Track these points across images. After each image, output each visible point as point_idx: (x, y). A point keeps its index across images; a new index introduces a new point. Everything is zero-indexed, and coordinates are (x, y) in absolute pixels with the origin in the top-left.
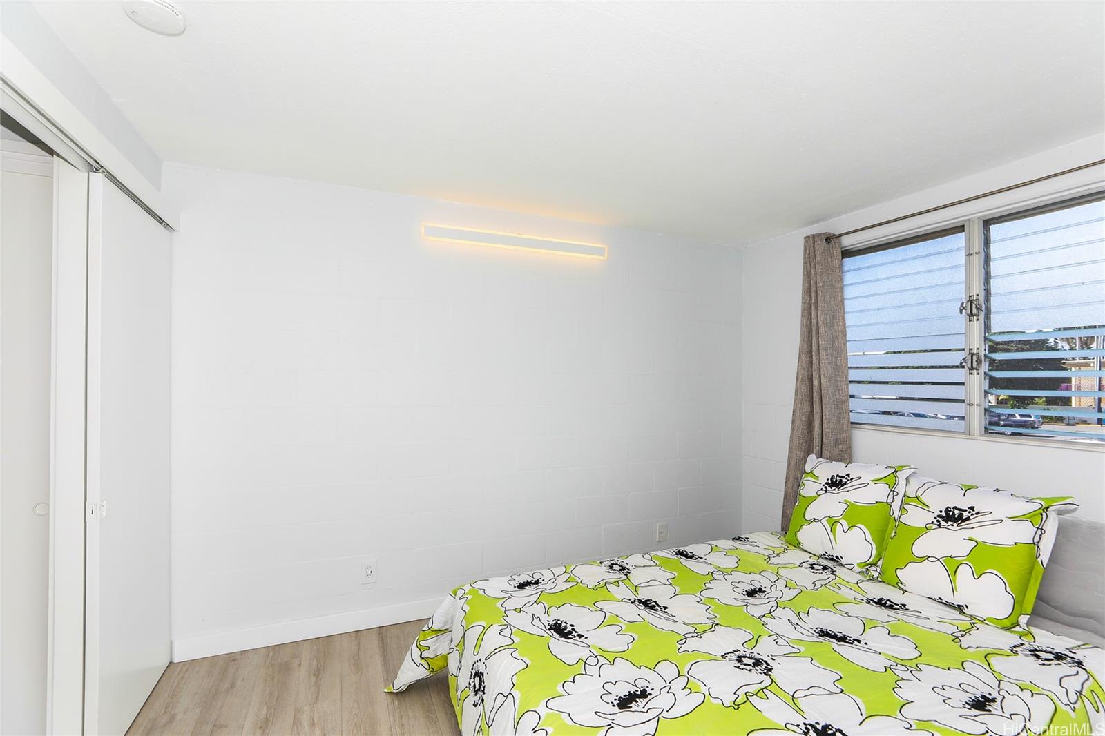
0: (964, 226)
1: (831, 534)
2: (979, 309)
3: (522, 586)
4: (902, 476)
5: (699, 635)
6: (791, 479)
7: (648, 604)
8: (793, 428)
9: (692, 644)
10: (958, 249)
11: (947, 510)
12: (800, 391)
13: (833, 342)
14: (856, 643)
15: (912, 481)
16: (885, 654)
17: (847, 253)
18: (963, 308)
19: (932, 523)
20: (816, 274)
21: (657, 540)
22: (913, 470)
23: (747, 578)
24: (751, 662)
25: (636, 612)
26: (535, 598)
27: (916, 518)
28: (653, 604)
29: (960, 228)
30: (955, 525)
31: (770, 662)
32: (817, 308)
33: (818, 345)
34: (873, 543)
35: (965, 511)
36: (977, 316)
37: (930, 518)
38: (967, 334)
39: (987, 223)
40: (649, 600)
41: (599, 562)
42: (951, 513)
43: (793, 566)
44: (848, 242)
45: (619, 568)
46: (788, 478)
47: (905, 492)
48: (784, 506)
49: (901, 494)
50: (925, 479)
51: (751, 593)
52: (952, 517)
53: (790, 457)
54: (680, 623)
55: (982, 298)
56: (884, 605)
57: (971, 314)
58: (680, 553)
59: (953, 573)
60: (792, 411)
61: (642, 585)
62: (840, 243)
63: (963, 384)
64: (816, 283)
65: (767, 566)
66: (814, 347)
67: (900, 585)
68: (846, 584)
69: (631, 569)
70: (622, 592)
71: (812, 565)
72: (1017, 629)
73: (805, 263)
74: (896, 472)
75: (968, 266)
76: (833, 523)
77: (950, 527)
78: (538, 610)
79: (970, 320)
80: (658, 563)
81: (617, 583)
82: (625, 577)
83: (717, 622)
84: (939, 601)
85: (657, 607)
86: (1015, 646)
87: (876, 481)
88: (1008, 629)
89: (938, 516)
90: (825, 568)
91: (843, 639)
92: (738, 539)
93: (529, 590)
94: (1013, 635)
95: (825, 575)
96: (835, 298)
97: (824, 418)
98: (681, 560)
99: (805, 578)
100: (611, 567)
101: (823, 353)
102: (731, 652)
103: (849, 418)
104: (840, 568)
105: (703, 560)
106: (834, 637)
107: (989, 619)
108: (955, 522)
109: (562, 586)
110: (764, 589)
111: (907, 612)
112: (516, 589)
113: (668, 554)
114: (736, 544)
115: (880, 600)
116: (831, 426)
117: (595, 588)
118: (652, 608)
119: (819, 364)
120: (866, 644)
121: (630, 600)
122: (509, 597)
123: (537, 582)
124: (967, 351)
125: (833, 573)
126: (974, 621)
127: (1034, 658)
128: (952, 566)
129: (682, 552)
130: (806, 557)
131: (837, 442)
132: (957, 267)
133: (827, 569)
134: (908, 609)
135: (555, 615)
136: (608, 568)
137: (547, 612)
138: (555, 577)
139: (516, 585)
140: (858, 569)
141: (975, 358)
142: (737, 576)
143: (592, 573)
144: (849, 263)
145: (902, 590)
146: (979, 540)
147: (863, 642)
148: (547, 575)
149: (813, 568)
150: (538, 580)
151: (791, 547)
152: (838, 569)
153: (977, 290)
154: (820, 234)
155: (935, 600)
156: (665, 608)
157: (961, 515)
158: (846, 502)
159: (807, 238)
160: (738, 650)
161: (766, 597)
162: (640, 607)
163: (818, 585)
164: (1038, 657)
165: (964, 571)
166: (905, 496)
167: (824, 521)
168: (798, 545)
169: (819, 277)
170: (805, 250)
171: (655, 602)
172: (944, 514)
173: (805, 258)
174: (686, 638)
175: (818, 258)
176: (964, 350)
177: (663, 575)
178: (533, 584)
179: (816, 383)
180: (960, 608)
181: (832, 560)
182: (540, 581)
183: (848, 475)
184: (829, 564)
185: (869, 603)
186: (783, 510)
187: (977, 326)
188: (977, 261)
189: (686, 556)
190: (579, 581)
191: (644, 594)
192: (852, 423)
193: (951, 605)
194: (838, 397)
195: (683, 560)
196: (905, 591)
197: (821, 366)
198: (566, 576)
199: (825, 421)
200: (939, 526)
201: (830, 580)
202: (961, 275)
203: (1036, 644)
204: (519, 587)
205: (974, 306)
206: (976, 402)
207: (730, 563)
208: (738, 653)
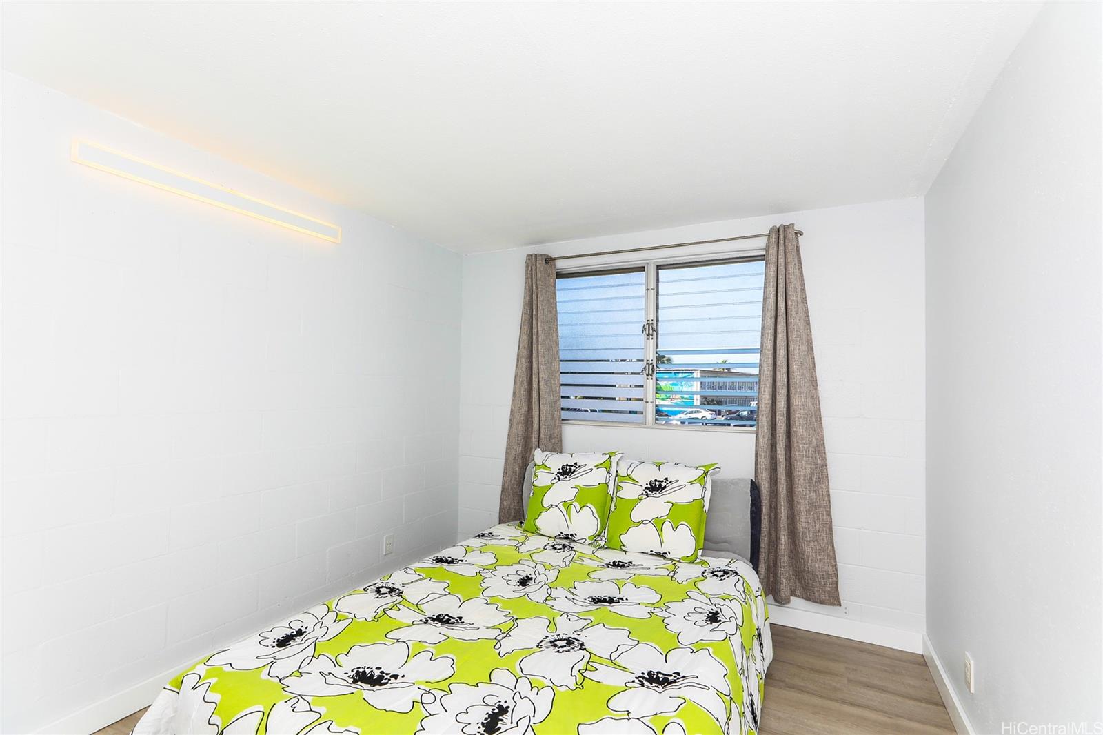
0: (644, 267)
1: (567, 517)
2: (653, 330)
3: (283, 643)
4: (615, 459)
5: (507, 634)
6: (510, 473)
7: (441, 619)
8: (511, 427)
9: (507, 645)
10: (640, 284)
11: (651, 483)
12: (520, 392)
13: (549, 350)
14: (621, 601)
15: (620, 463)
16: (644, 603)
17: (560, 275)
18: (644, 329)
19: (642, 494)
20: (537, 289)
21: (384, 554)
22: (621, 455)
23: (512, 570)
24: (564, 643)
25: (434, 632)
26: (310, 652)
27: (629, 492)
28: (446, 617)
29: (642, 269)
30: (658, 493)
31: (577, 637)
32: (537, 320)
33: (538, 353)
34: (598, 518)
35: (662, 481)
36: (652, 335)
37: (640, 490)
38: (645, 348)
39: (659, 267)
40: (440, 615)
41: (362, 589)
42: (654, 485)
43: (538, 550)
44: (561, 265)
45: (387, 591)
46: (505, 472)
47: (617, 472)
48: (501, 499)
49: (614, 474)
50: (630, 461)
51: (524, 582)
52: (655, 487)
53: (507, 454)
54: (482, 629)
55: (655, 322)
56: (618, 566)
57: (648, 335)
58: (439, 560)
59: (660, 530)
60: (510, 410)
61: (422, 602)
62: (555, 265)
63: (642, 387)
64: (537, 297)
65: (520, 555)
66: (535, 354)
67: (623, 547)
68: (585, 556)
69: (401, 588)
70: (405, 615)
71: (553, 546)
72: (698, 561)
73: (527, 278)
74: (610, 457)
75: (647, 297)
76: (568, 505)
77: (655, 495)
78: (324, 664)
79: (648, 339)
80: (424, 576)
81: (395, 606)
82: (400, 599)
83: (515, 617)
84: (651, 554)
85: (452, 620)
86: (703, 573)
87: (598, 466)
88: (692, 562)
89: (646, 488)
90: (564, 546)
91: (611, 601)
92: (483, 535)
93: (295, 646)
94: (696, 566)
95: (566, 553)
96: (551, 313)
97: (541, 416)
98: (445, 567)
99: (555, 558)
100: (378, 592)
101: (542, 360)
102: (542, 641)
103: (560, 416)
104: (575, 544)
105: (464, 562)
106: (605, 601)
107: (683, 558)
108: (658, 491)
109: (335, 629)
110: (530, 576)
111: (635, 567)
112: (277, 649)
113: (427, 563)
114: (484, 540)
115: (614, 562)
116: (548, 423)
117: (376, 619)
118: (448, 622)
119: (538, 369)
120: (627, 599)
121: (421, 621)
122: (273, 663)
123: (300, 633)
124: (645, 361)
125: (572, 549)
126: (674, 562)
127: (715, 577)
128: (658, 524)
129: (441, 559)
130: (545, 540)
131: (551, 437)
132: (640, 297)
133: (566, 547)
134: (634, 565)
135: (351, 664)
136: (375, 593)
137: (336, 663)
138: (320, 621)
139: (274, 644)
140: (588, 541)
141: (651, 367)
142: (503, 571)
143: (363, 604)
144: (560, 283)
145: (624, 551)
146: (673, 502)
147: (624, 599)
148: (306, 621)
149: (555, 548)
150: (300, 630)
151: (529, 534)
152: (576, 546)
153: (652, 317)
154: (541, 255)
155: (647, 553)
156: (460, 618)
157: (660, 485)
158: (576, 487)
159: (530, 256)
160: (547, 637)
161: (537, 582)
162: (437, 625)
163: (567, 560)
164: (717, 576)
165: (667, 526)
166: (617, 476)
167: (560, 506)
168: (536, 531)
169: (539, 292)
170: (527, 266)
171: (447, 615)
172: (649, 486)
173: (527, 274)
174: (499, 641)
175: (539, 276)
176: (642, 361)
177: (439, 587)
178: (296, 636)
179: (535, 385)
180: (663, 556)
181: (567, 538)
182: (303, 630)
183: (576, 464)
184: (565, 542)
185: (608, 567)
186: (501, 503)
187: (652, 343)
188: (652, 294)
189: (446, 561)
190: (352, 616)
191: (432, 610)
192: (563, 420)
193: (658, 555)
194: (552, 397)
195: (446, 566)
196: (626, 552)
197: (540, 370)
198: (332, 615)
199: (542, 419)
200: (647, 495)
201: (572, 555)
202: (642, 303)
203: (711, 567)
204: (279, 646)
205: (651, 328)
206: (651, 400)
207: (488, 559)
208: (548, 639)
